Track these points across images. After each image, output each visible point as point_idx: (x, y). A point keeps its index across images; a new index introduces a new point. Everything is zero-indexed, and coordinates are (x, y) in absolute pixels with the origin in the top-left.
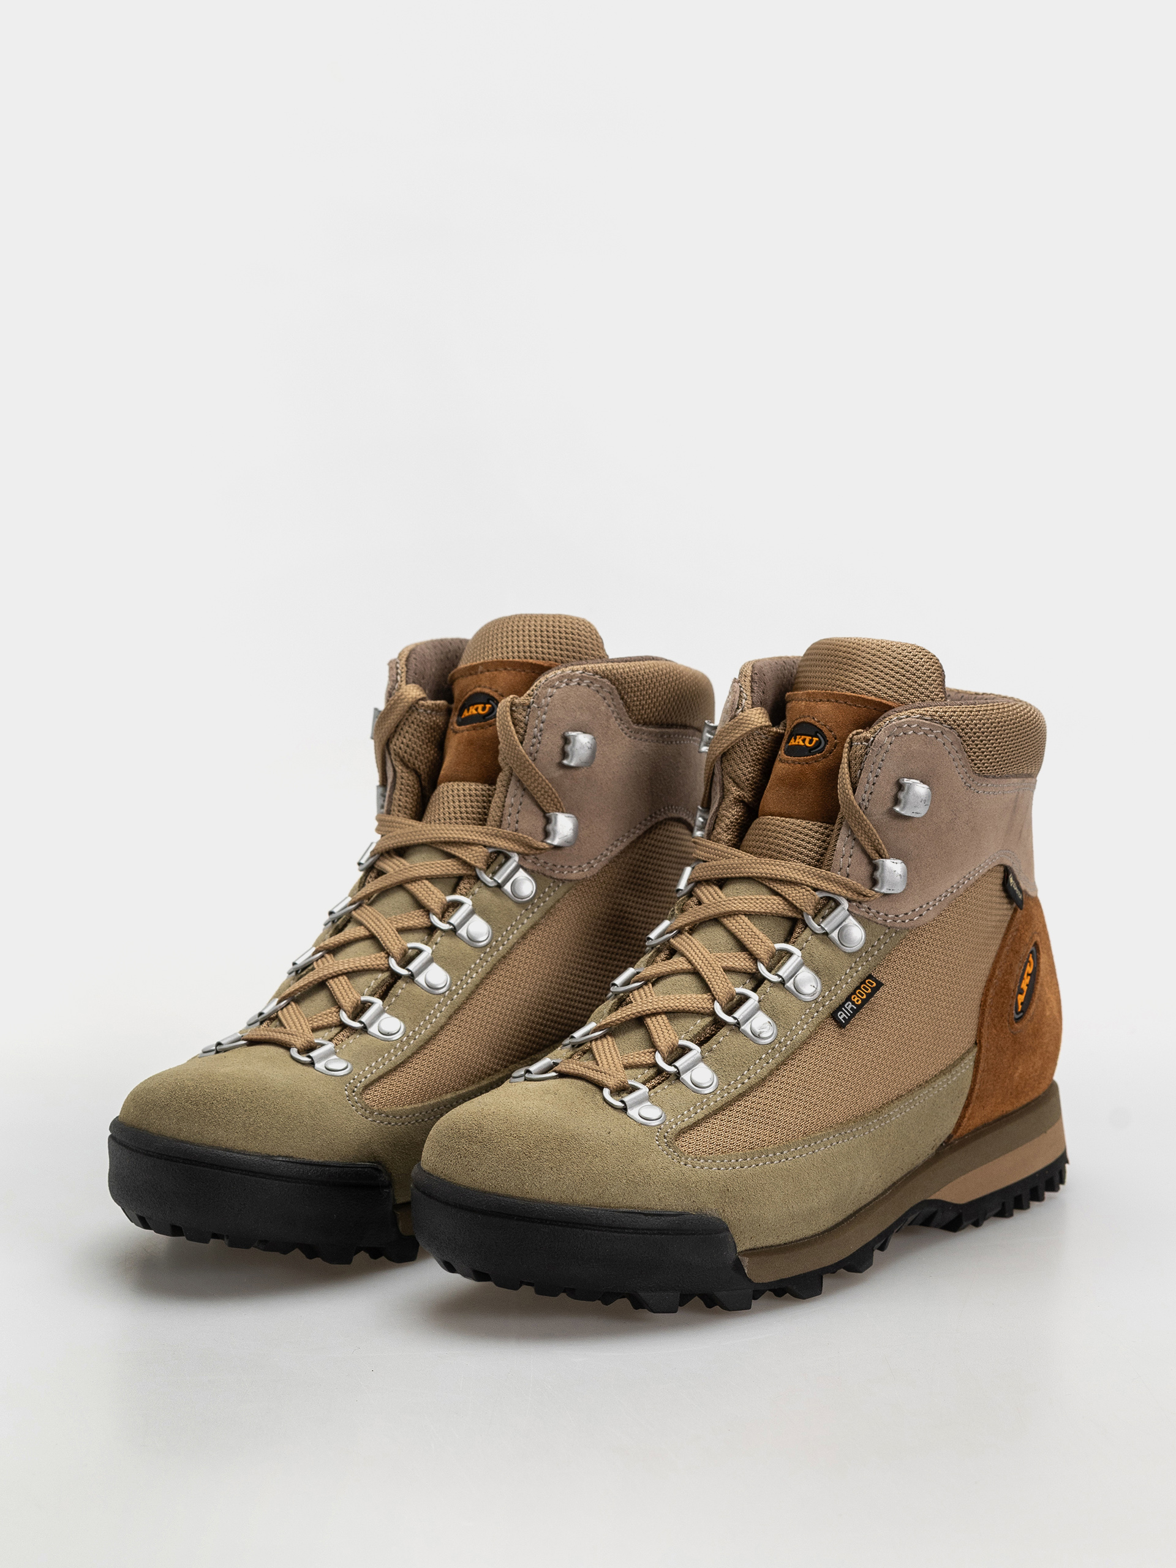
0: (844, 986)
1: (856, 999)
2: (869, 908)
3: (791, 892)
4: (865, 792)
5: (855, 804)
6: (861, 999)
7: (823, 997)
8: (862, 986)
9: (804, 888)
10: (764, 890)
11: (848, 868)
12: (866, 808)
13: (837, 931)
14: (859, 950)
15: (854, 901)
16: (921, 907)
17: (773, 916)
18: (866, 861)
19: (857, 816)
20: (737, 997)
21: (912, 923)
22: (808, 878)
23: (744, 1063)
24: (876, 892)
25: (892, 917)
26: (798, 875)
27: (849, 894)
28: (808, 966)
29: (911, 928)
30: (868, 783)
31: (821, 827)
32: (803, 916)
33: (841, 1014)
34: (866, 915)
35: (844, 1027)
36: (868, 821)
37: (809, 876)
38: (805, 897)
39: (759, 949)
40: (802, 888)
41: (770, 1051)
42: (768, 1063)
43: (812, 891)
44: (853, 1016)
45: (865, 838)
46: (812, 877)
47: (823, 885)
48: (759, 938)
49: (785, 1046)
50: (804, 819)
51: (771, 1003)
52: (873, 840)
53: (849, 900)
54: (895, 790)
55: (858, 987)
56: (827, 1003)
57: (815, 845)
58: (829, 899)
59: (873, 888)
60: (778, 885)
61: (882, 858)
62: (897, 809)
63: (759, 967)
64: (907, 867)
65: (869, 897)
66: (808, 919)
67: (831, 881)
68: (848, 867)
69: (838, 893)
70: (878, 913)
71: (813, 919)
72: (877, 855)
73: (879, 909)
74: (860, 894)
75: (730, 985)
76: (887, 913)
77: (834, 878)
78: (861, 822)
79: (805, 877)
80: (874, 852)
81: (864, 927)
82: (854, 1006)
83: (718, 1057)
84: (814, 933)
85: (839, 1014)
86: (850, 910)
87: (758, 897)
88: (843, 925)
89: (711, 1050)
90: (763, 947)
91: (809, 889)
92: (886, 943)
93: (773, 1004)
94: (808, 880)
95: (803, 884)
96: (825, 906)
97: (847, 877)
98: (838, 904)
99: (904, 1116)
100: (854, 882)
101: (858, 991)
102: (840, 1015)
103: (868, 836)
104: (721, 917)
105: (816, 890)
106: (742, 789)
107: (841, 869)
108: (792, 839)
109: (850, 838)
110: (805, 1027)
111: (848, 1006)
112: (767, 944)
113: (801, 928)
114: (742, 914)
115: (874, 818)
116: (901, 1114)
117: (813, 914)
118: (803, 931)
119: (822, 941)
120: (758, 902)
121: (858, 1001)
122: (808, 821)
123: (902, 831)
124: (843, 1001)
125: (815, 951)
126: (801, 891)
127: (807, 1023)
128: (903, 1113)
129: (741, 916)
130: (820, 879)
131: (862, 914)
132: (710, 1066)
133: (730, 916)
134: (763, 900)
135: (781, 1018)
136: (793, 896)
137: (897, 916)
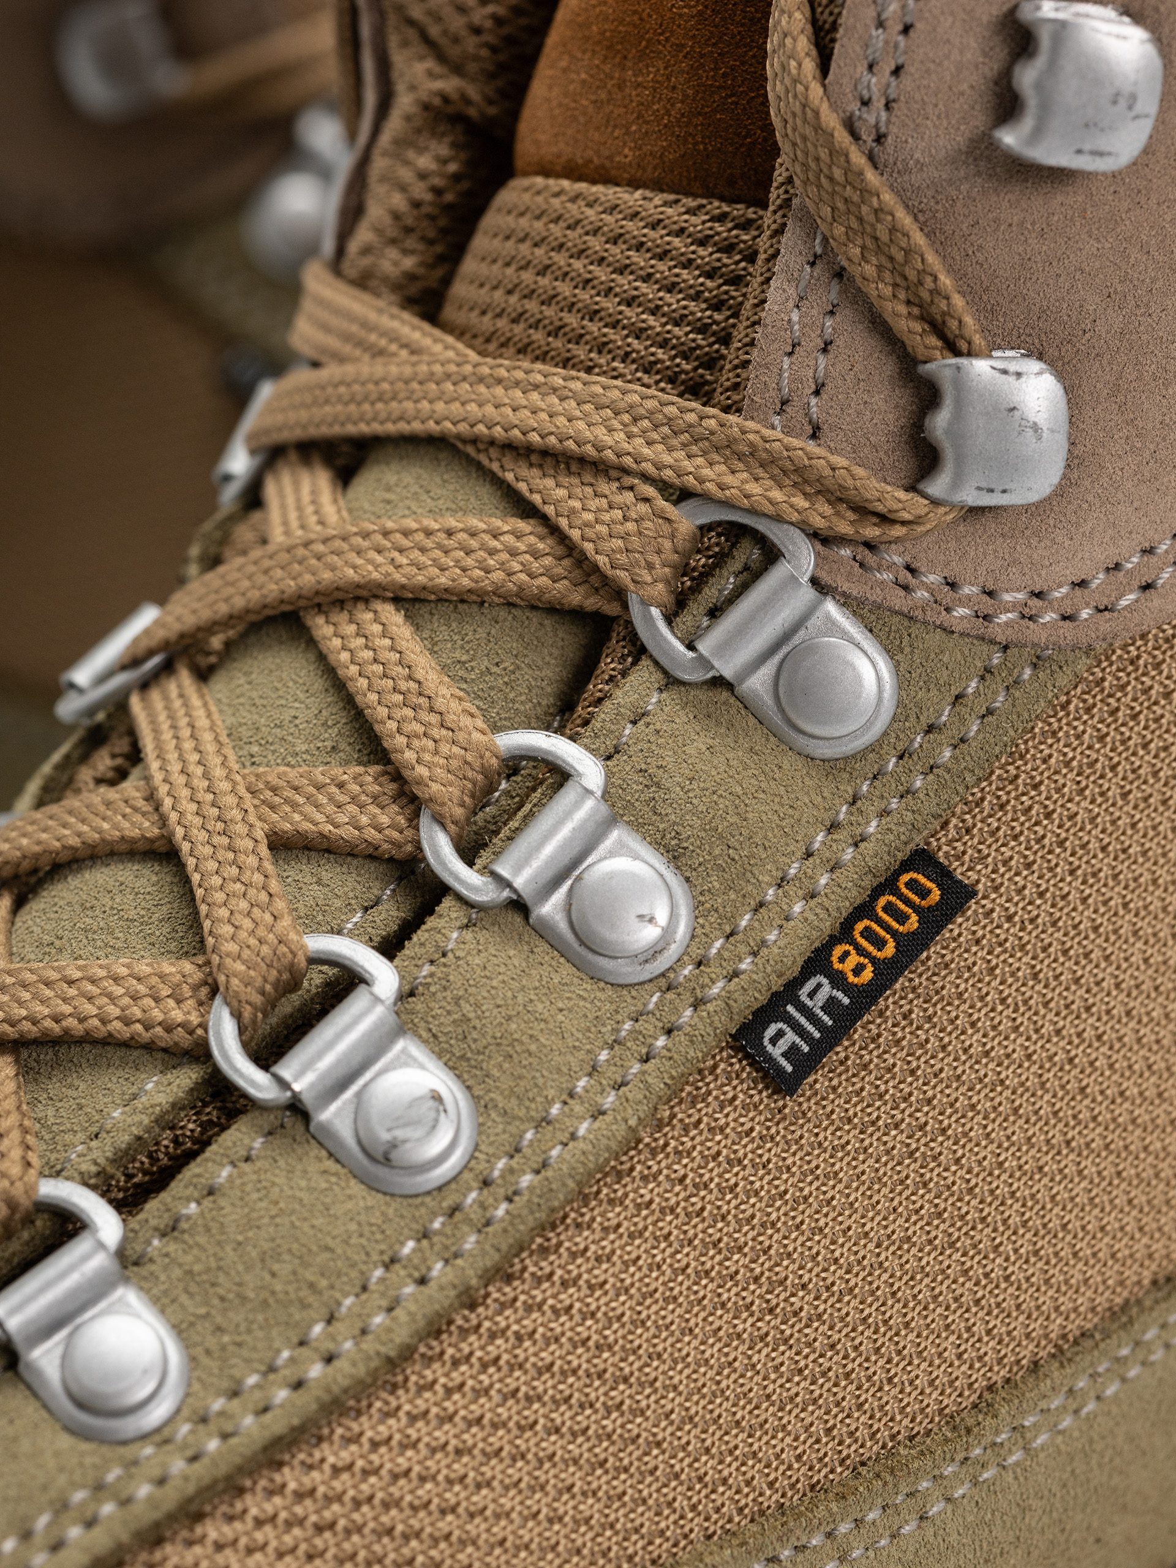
0: (797, 908)
1: (854, 959)
2: (908, 568)
3: (577, 504)
4: (871, 67)
5: (831, 120)
6: (873, 960)
7: (699, 964)
8: (882, 901)
9: (631, 488)
10: (485, 491)
11: (814, 401)
12: (880, 138)
13: (767, 671)
14: (871, 748)
15: (842, 540)
16: (1149, 551)
17: (510, 604)
18: (888, 366)
19: (837, 173)
20: (314, 980)
21: (1106, 625)
22: (649, 443)
23: (312, 1286)
24: (935, 502)
25: (1014, 605)
26: (611, 430)
27: (821, 515)
28: (638, 826)
29: (1100, 647)
30: (880, 24)
31: (721, 218)
32: (625, 606)
33: (780, 1034)
34: (898, 600)
35: (791, 1092)
36: (887, 197)
37: (655, 436)
38: (630, 526)
39: (427, 757)
40: (622, 488)
41: (437, 1225)
42: (422, 1281)
43: (661, 503)
44: (832, 1038)
45: (880, 268)
46: (664, 439)
47: (707, 472)
48: (431, 710)
49: (510, 1200)
50: (658, 186)
51: (457, 1000)
52: (912, 275)
53: (823, 539)
54: (1001, 54)
55: (864, 910)
56: (715, 990)
57: (697, 297)
58: (736, 532)
59: (921, 486)
60: (535, 472)
61: (957, 353)
62: (1009, 138)
63: (423, 835)
64: (1069, 390)
65: (904, 523)
66: (649, 619)
67: (740, 457)
68: (817, 393)
69: (769, 509)
70: (953, 585)
71: (669, 620)
72: (933, 341)
73: (955, 570)
74: (863, 511)
75: (286, 922)
76: (990, 586)
77: (751, 445)
78: (856, 198)
79: (639, 441)
80: (917, 327)
81: (890, 651)
82: (839, 995)
83: (198, 1260)
84: (670, 681)
85: (771, 1030)
86: (825, 578)
87: (452, 522)
88: (796, 640)
89: (171, 1229)
90: (445, 748)
91: (650, 491)
92: (990, 712)
93: (467, 1008)
94: (646, 451)
95: (625, 471)
96: (721, 559)
97: (814, 436)
98: (771, 555)
99: (1091, 1418)
100: (839, 461)
101: (860, 926)
102: (774, 1041)
103: (891, 259)
104: (306, 608)
105: (682, 495)
106: (457, 69)
107: (784, 403)
108: (602, 274)
109: (817, 271)
110: (610, 1100)
111: (811, 995)
112: (461, 736)
113: (623, 658)
114: (385, 599)
115: (916, 179)
116: (1076, 1412)
117: (669, 599)
118: (624, 674)
119: (707, 716)
120: (451, 543)
121: (858, 970)
122: (672, 197)
123: (1042, 233)
124: (790, 975)
125: (669, 760)
126: (619, 499)
127: (618, 1086)
128: (1091, 1406)
129: (379, 606)
130: (694, 449)
131: (876, 596)
132: (162, 1303)
133: (340, 604)
134: (473, 535)
135: (495, 1072)
136: (587, 525)
137: (1039, 595)
